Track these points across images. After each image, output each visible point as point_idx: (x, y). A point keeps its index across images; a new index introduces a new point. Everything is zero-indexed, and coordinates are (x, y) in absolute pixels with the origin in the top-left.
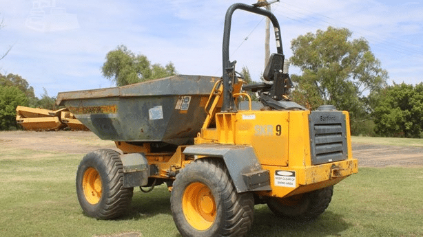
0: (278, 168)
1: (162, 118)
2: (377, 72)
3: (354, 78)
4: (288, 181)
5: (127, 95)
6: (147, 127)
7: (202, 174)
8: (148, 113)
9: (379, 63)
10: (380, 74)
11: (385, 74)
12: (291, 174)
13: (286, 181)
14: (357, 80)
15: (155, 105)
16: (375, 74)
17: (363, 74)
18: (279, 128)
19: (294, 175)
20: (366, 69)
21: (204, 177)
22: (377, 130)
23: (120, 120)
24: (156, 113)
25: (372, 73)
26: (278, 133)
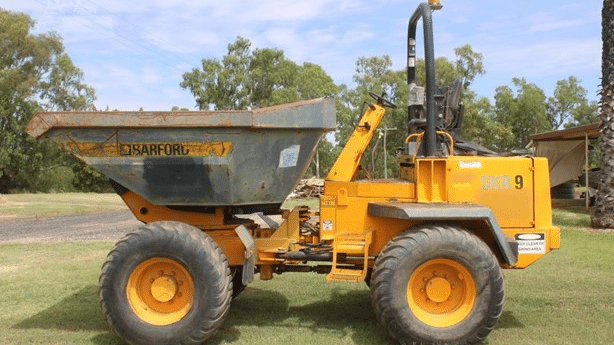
0: (518, 231)
1: (295, 165)
2: (79, 90)
3: (42, 97)
4: (534, 246)
5: (264, 126)
6: (271, 180)
7: (454, 245)
8: (279, 158)
9: (82, 74)
10: (83, 92)
11: (91, 92)
12: (539, 237)
13: (531, 247)
14: (46, 101)
15: (290, 144)
16: (76, 92)
17: (58, 92)
18: (519, 180)
19: (542, 237)
20: (62, 83)
21: (458, 249)
22: (77, 182)
23: (232, 168)
24: (290, 157)
25: (71, 90)
26: (519, 186)
